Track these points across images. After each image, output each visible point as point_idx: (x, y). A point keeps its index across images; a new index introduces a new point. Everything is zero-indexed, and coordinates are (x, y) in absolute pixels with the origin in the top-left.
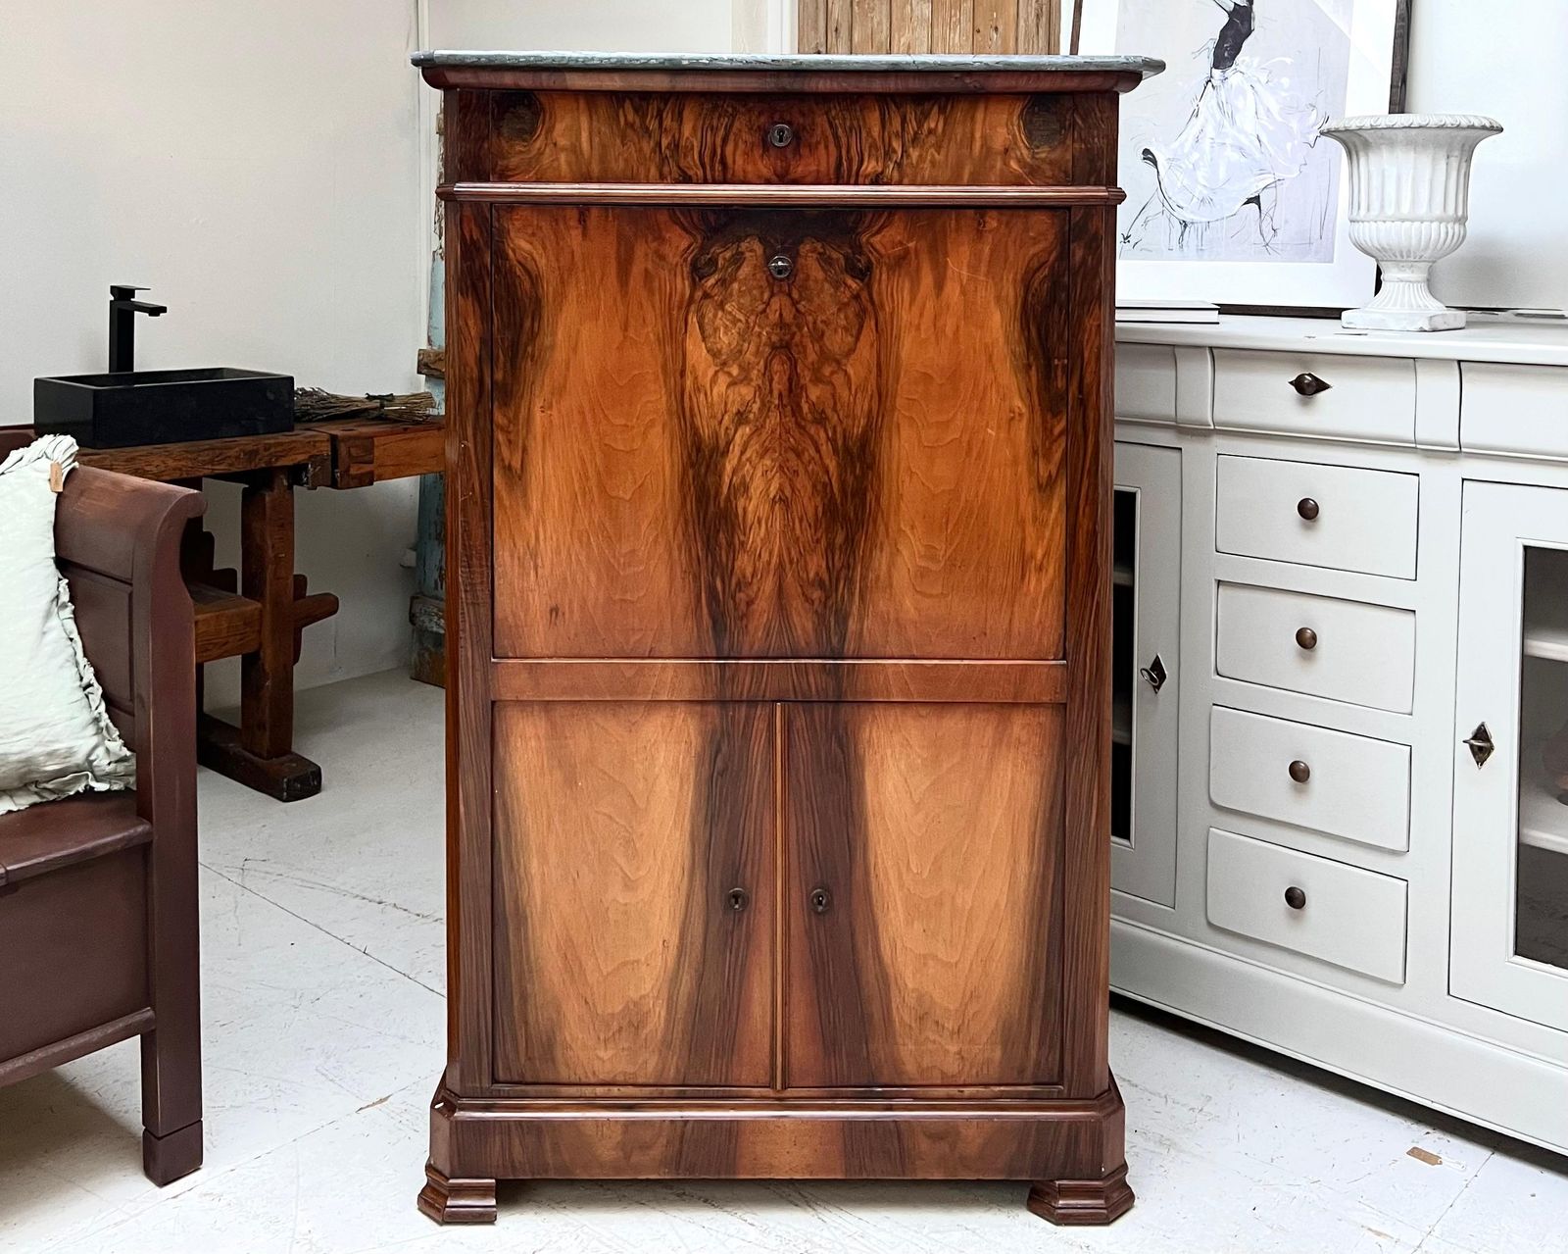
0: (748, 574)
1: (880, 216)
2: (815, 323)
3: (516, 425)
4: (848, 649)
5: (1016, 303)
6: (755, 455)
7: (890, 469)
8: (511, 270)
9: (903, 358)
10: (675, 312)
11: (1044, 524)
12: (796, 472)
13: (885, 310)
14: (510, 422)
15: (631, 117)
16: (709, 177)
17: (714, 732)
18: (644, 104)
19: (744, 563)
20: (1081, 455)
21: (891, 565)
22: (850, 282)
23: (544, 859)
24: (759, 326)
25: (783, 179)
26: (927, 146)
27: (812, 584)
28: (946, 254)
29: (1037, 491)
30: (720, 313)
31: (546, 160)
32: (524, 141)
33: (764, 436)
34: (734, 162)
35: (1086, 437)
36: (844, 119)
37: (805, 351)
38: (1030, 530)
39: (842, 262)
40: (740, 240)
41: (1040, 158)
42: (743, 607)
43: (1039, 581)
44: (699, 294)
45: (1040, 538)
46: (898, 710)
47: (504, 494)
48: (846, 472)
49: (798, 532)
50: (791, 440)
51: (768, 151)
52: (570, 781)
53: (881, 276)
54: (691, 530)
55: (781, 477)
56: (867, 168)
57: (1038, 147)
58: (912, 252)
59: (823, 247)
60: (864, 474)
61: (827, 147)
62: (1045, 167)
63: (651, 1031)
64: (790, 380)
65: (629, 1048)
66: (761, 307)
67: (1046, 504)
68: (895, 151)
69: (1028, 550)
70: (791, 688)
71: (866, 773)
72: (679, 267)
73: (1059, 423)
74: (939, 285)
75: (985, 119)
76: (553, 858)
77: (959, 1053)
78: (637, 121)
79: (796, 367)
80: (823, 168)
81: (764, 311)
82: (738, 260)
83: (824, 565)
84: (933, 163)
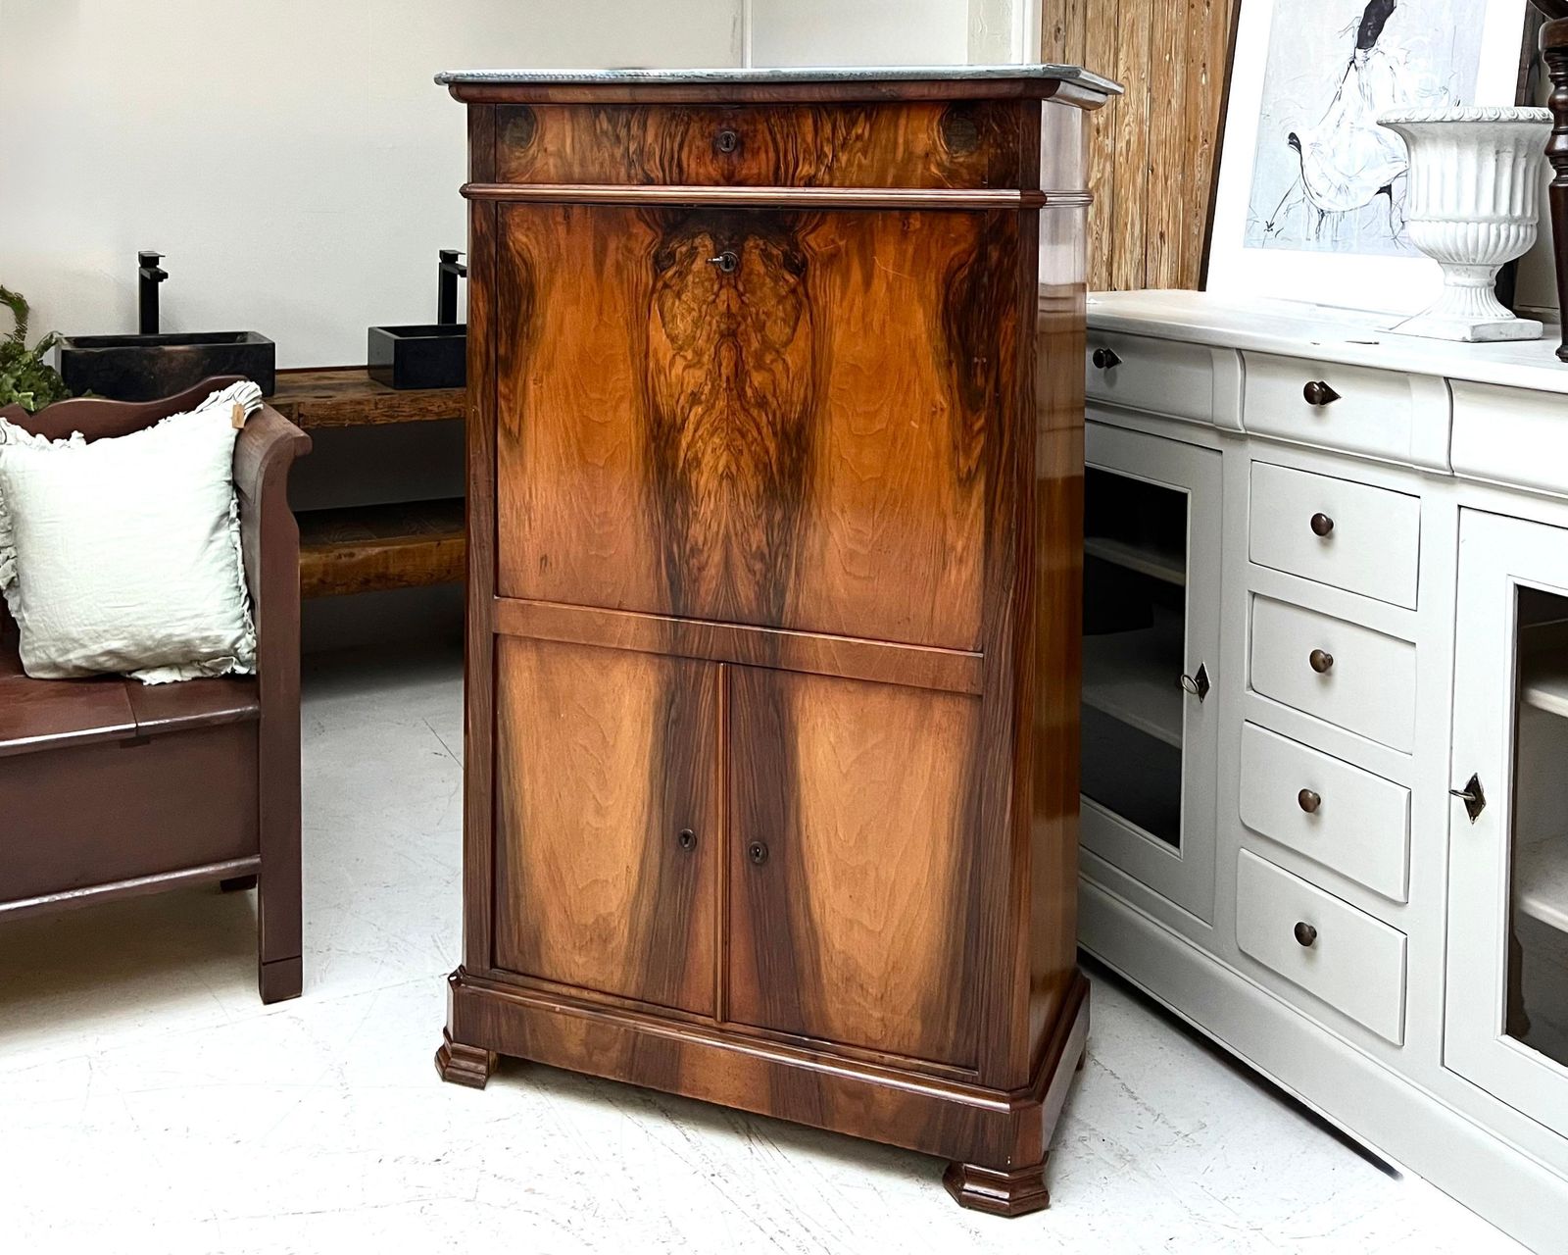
0: (700, 543)
1: (815, 215)
2: (757, 314)
3: (515, 395)
4: (786, 621)
5: (938, 300)
6: (706, 433)
7: (822, 455)
8: (512, 261)
9: (835, 349)
10: (640, 301)
11: (964, 517)
12: (741, 452)
13: (818, 303)
14: (510, 391)
15: (605, 125)
16: (668, 179)
17: (669, 684)
18: (616, 114)
19: (696, 532)
20: (997, 452)
21: (824, 544)
22: (788, 277)
23: (534, 781)
24: (711, 315)
25: (730, 180)
26: (855, 150)
27: (753, 557)
28: (874, 253)
29: (957, 484)
30: (677, 303)
31: (538, 164)
32: (522, 147)
33: (714, 416)
34: (689, 165)
35: (1002, 435)
36: (782, 127)
37: (749, 340)
38: (951, 522)
39: (781, 257)
40: (694, 236)
41: (958, 163)
42: (695, 571)
43: (959, 571)
44: (660, 284)
45: (959, 531)
46: (828, 682)
47: (505, 453)
48: (784, 454)
49: (743, 509)
50: (738, 422)
51: (717, 155)
52: (554, 712)
53: (815, 271)
54: (652, 497)
55: (728, 456)
56: (801, 171)
57: (956, 152)
58: (843, 250)
59: (765, 244)
60: (800, 459)
61: (767, 152)
62: (964, 171)
63: (616, 946)
64: (736, 365)
65: (599, 959)
66: (712, 297)
67: (967, 496)
68: (826, 156)
69: (949, 543)
70: (733, 651)
71: (800, 740)
72: (644, 259)
73: (978, 419)
74: (867, 282)
75: (907, 124)
76: (541, 779)
77: (882, 1019)
78: (610, 128)
79: (741, 354)
80: (763, 171)
81: (714, 301)
82: (692, 254)
83: (765, 539)
84: (860, 166)
